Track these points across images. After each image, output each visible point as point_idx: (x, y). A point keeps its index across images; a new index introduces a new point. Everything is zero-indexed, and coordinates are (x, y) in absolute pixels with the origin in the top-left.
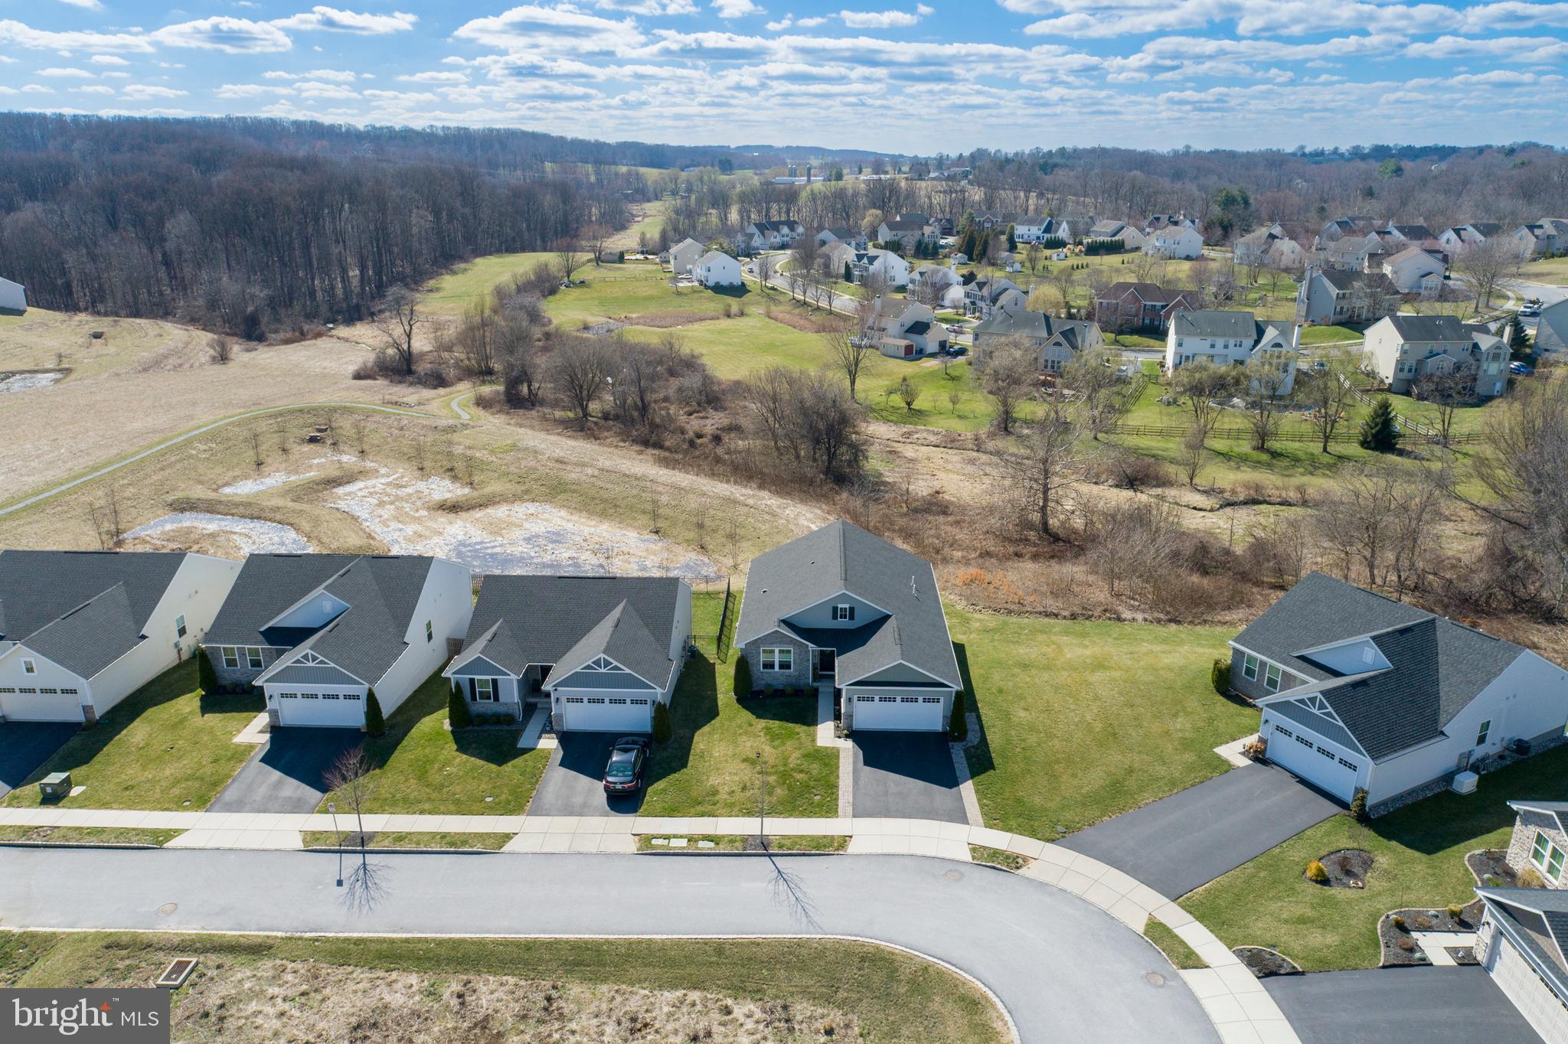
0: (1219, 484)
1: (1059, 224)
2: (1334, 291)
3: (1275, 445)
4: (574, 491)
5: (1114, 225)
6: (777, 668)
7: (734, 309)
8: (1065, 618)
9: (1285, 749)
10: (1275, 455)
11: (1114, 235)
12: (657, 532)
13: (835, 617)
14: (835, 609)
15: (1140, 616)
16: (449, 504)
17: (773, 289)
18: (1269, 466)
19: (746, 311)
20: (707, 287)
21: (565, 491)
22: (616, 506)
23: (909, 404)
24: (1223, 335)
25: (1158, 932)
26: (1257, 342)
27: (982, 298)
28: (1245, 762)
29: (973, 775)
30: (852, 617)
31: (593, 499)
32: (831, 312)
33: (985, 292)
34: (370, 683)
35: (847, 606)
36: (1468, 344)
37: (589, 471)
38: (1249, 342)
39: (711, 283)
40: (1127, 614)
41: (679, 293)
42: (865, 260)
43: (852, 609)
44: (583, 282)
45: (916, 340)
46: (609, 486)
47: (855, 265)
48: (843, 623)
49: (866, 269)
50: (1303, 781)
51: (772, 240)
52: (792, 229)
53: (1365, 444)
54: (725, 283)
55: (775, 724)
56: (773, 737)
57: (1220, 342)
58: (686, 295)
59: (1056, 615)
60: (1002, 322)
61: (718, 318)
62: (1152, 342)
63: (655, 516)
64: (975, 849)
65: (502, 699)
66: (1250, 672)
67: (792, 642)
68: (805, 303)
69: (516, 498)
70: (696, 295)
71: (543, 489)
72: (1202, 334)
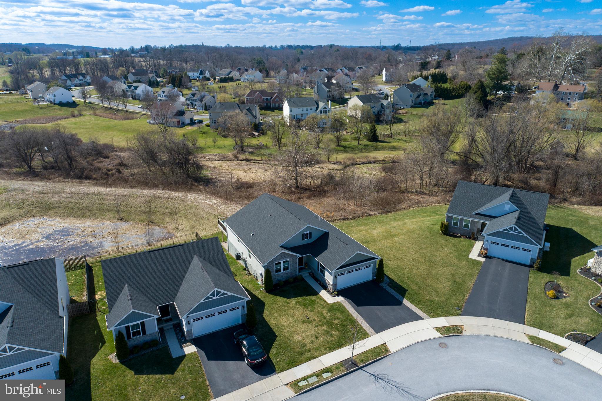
0: (338, 160)
1: (205, 72)
2: (327, 89)
3: (343, 143)
4: (59, 207)
5: (227, 71)
6: (282, 271)
7: (76, 113)
8: (351, 219)
9: (497, 251)
10: (345, 147)
11: (228, 75)
12: (121, 219)
13: (304, 239)
14: (303, 235)
15: (376, 213)
17: (90, 103)
18: (346, 151)
19: (82, 114)
20: (55, 104)
21: (53, 208)
22: (90, 211)
23: (194, 145)
24: (306, 106)
25: (535, 340)
26: (317, 108)
27: (195, 100)
28: (483, 260)
29: (403, 296)
30: (310, 237)
31: (73, 209)
32: (127, 111)
33: (196, 98)
35: (308, 232)
36: (380, 104)
37: (64, 195)
38: (314, 108)
39: (57, 102)
40: (371, 213)
41: (41, 108)
42: (133, 88)
43: (310, 233)
45: (180, 119)
46: (80, 201)
47: (128, 91)
48: (307, 241)
49: (134, 92)
50: (507, 261)
51: (75, 82)
52: (84, 77)
53: (369, 140)
54: (64, 101)
55: (300, 299)
56: (306, 306)
57: (305, 109)
58: (45, 108)
59: (347, 219)
60: (220, 107)
61: (69, 118)
64: (438, 329)
65: (148, 332)
66: (456, 224)
67: (290, 255)
68: (110, 108)
69: (22, 217)
70: (51, 108)
71: (37, 209)
72: (298, 106)
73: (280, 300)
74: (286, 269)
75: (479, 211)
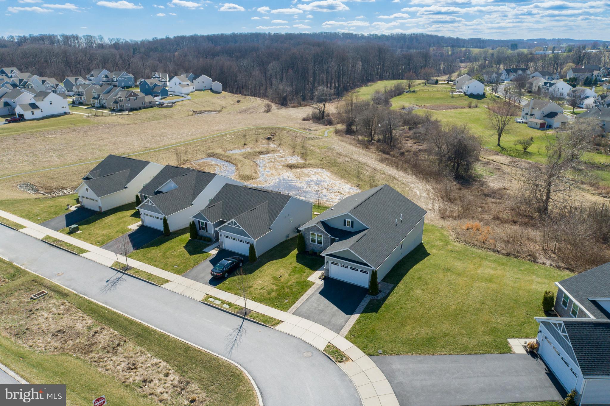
4: (338, 166)
7: (473, 105)
8: (502, 254)
9: (548, 354)
12: (358, 186)
13: (345, 225)
14: (345, 221)
16: (290, 165)
19: (478, 106)
20: (466, 95)
21: (335, 166)
22: (349, 174)
23: (525, 149)
28: (521, 351)
29: (364, 312)
30: (352, 226)
31: (343, 170)
34: (165, 215)
35: (350, 220)
39: (469, 93)
40: (541, 260)
41: (453, 97)
42: (548, 85)
43: (352, 222)
44: (414, 91)
45: (548, 121)
47: (543, 87)
48: (346, 228)
49: (548, 89)
50: (551, 374)
54: (475, 93)
58: (455, 98)
59: (498, 252)
61: (464, 108)
64: (330, 346)
65: (208, 231)
66: (565, 303)
67: (322, 232)
74: (319, 242)
75: (599, 299)
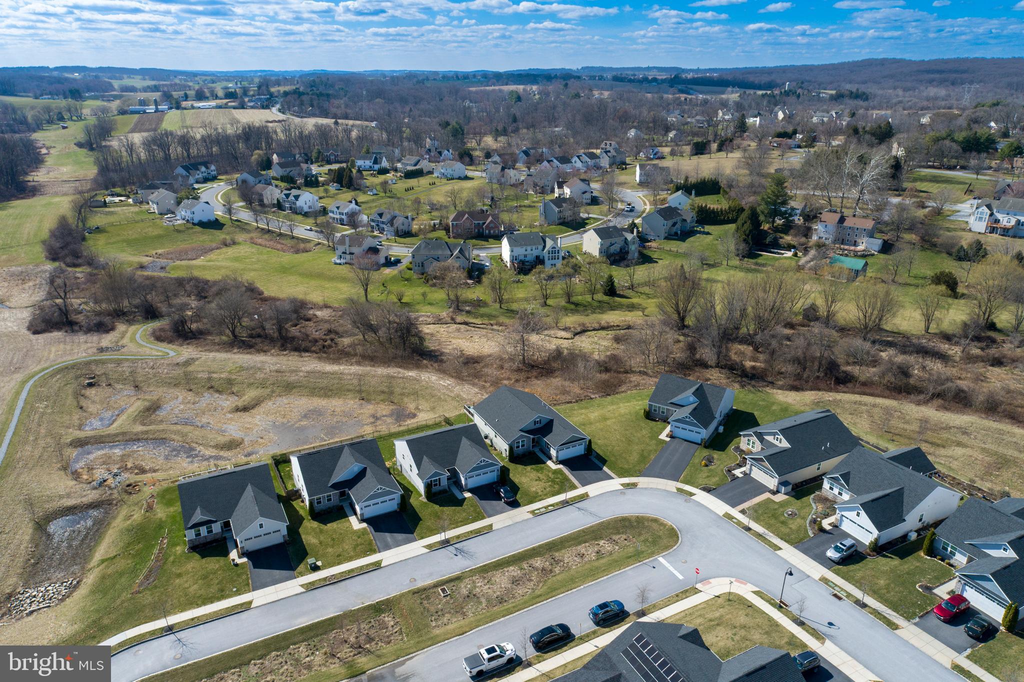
0: (568, 325)
1: (381, 159)
2: (557, 210)
3: (574, 299)
4: (300, 387)
5: (414, 159)
6: (521, 448)
7: (226, 239)
9: (680, 433)
10: (577, 305)
11: (415, 165)
12: (363, 399)
13: (536, 425)
14: (535, 422)
16: (241, 408)
17: (237, 221)
18: (577, 311)
20: (194, 224)
21: (295, 387)
23: (400, 300)
24: (530, 245)
25: (680, 490)
26: (544, 247)
27: (383, 223)
28: (668, 439)
29: (604, 465)
30: (540, 423)
31: (315, 389)
32: (293, 237)
33: (384, 219)
34: (401, 492)
35: (537, 420)
36: (623, 238)
37: (301, 374)
38: (541, 247)
39: (196, 221)
40: (593, 396)
42: (291, 197)
43: (540, 420)
44: (98, 228)
46: (318, 380)
47: (284, 201)
49: (294, 203)
50: (686, 440)
51: (197, 176)
52: (207, 168)
53: (606, 294)
54: (205, 220)
55: (533, 466)
56: (538, 471)
57: (529, 248)
60: (426, 247)
61: (221, 248)
62: (483, 243)
63: (360, 391)
64: (622, 485)
66: (655, 410)
68: (269, 231)
69: (269, 397)
70: (191, 231)
72: (521, 245)
73: (520, 467)
74: (523, 446)
75: (672, 401)
